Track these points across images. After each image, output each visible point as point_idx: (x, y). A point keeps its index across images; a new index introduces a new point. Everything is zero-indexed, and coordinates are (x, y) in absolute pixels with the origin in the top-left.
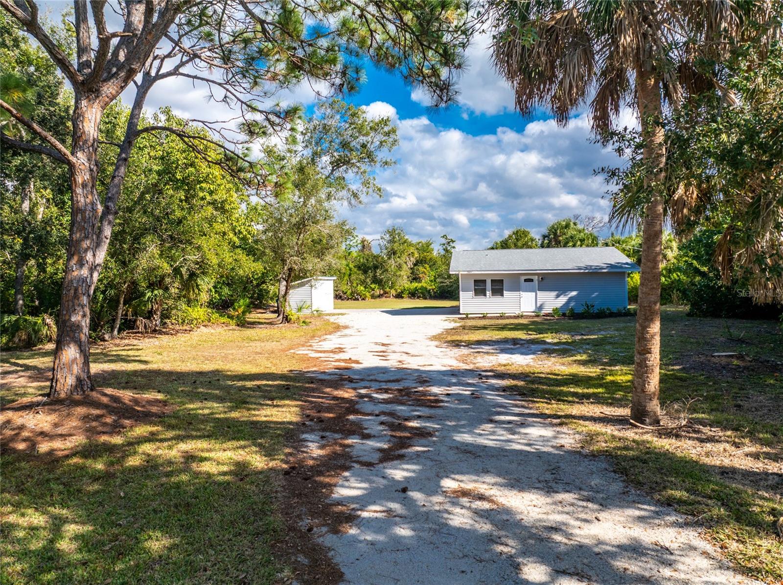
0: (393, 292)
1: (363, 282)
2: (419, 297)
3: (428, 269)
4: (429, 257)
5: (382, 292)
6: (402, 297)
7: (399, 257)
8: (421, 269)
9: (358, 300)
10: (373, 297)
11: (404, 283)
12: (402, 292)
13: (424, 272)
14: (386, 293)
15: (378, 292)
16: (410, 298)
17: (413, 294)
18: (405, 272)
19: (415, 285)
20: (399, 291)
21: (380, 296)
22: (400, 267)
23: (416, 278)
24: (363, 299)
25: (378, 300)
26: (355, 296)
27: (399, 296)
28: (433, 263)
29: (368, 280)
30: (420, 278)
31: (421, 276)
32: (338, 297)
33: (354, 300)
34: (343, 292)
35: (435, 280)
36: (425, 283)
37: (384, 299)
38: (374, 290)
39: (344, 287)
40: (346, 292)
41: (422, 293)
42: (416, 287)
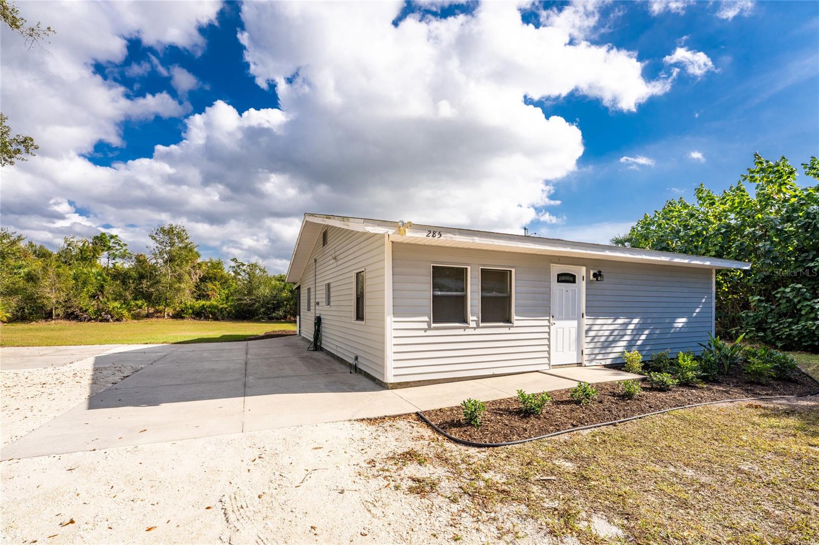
0: (170, 311)
1: (118, 297)
2: (207, 318)
3: (219, 286)
4: (220, 274)
5: (151, 310)
6: (183, 318)
7: (180, 266)
8: (210, 285)
9: (108, 321)
10: (137, 317)
11: (187, 299)
12: (183, 311)
13: (213, 290)
14: (157, 311)
15: (145, 311)
17: (199, 314)
19: (202, 302)
20: (178, 309)
21: (148, 316)
23: (201, 295)
24: (117, 320)
25: (143, 321)
26: (101, 316)
27: (178, 316)
28: (224, 281)
29: (128, 295)
30: (208, 295)
31: (210, 293)
32: (71, 316)
33: (101, 321)
34: (81, 309)
35: (227, 298)
36: (215, 301)
37: (154, 320)
38: (140, 307)
39: (83, 302)
40: (86, 311)
41: (211, 313)
42: (203, 305)
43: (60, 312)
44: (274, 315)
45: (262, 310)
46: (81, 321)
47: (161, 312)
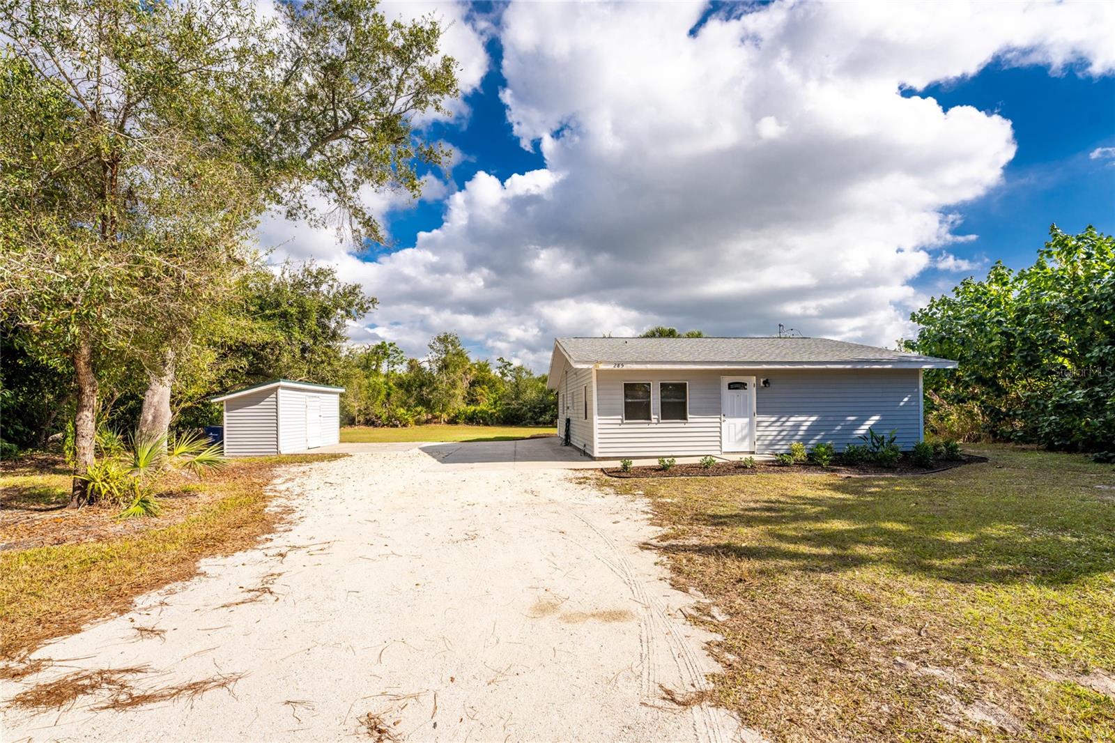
0: (445, 416)
1: (404, 404)
2: (478, 424)
3: (487, 390)
4: (488, 377)
5: (430, 416)
6: (456, 423)
7: (453, 372)
8: (479, 390)
9: (397, 426)
10: (418, 423)
11: (459, 405)
12: (457, 416)
13: (482, 394)
14: (435, 417)
15: (424, 417)
16: (467, 424)
17: (472, 420)
18: (461, 390)
19: (472, 408)
20: (452, 414)
21: (427, 422)
22: (453, 385)
23: (472, 401)
24: (404, 426)
25: (424, 427)
26: (392, 422)
27: (453, 421)
28: (492, 384)
29: (411, 401)
30: (477, 400)
31: (479, 397)
32: (369, 423)
33: (391, 427)
34: (376, 416)
35: (495, 403)
36: (484, 406)
37: (433, 425)
38: (419, 414)
39: (378, 410)
40: (381, 417)
41: (482, 418)
42: (475, 410)
43: (361, 419)
44: (541, 419)
45: (530, 414)
46: (376, 426)
47: (437, 418)
